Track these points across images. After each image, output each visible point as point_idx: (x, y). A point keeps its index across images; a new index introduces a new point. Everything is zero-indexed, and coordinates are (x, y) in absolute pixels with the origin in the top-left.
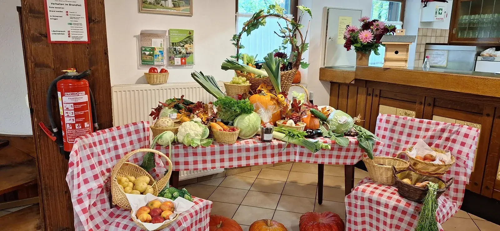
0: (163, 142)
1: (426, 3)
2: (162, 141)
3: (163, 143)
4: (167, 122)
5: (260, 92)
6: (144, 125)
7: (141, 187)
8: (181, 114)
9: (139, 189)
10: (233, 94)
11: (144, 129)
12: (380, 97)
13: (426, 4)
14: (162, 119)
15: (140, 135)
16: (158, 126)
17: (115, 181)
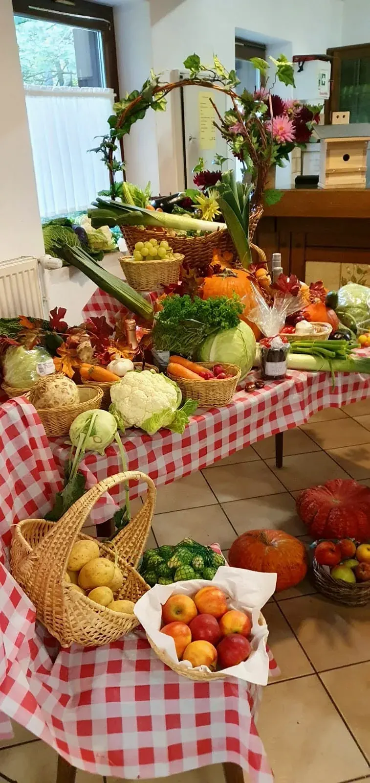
0: (101, 442)
1: (303, 64)
2: (97, 440)
3: (99, 444)
4: (68, 386)
5: (217, 270)
6: (21, 411)
7: (106, 574)
8: (60, 357)
9: (101, 582)
10: (150, 286)
11: (24, 419)
12: (306, 246)
13: (302, 66)
14: (54, 384)
15: (22, 440)
16: (51, 402)
17: (68, 588)
